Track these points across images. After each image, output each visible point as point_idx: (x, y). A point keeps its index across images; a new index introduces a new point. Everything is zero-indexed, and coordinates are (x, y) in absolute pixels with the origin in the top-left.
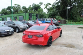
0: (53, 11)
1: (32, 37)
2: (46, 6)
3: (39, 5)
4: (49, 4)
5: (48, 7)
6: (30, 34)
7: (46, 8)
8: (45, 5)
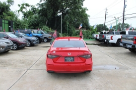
0: (36, 18)
1: (73, 60)
2: (22, 8)
3: (7, 4)
4: (27, 5)
5: (24, 10)
6: (69, 54)
7: (22, 11)
8: (19, 5)
